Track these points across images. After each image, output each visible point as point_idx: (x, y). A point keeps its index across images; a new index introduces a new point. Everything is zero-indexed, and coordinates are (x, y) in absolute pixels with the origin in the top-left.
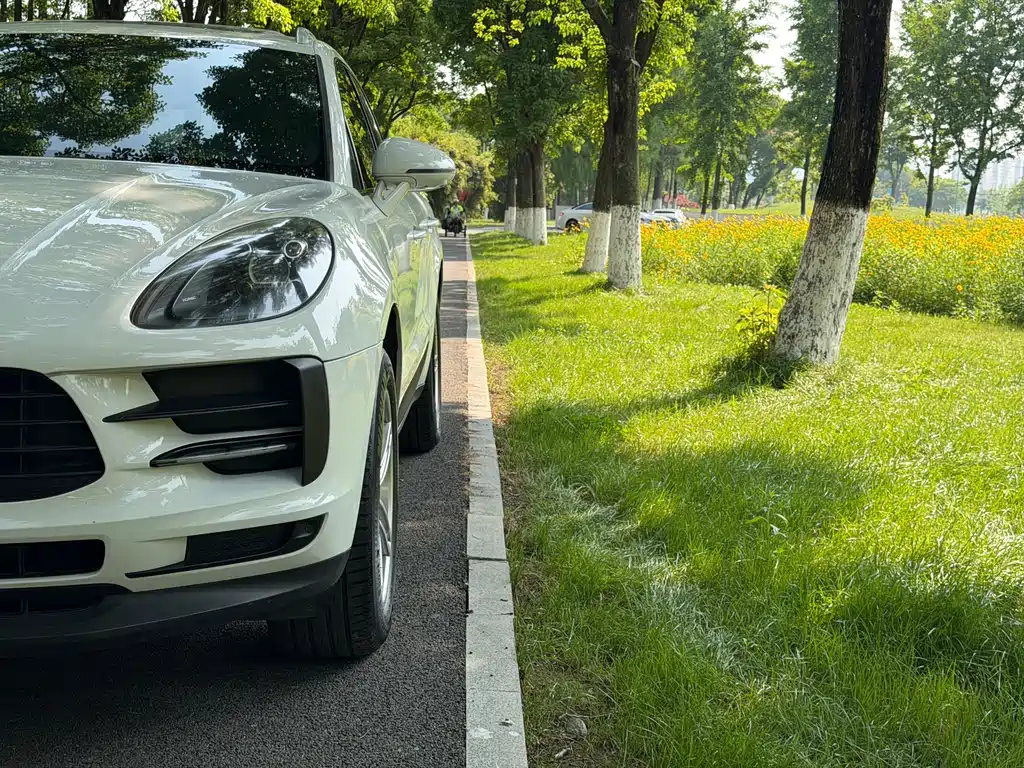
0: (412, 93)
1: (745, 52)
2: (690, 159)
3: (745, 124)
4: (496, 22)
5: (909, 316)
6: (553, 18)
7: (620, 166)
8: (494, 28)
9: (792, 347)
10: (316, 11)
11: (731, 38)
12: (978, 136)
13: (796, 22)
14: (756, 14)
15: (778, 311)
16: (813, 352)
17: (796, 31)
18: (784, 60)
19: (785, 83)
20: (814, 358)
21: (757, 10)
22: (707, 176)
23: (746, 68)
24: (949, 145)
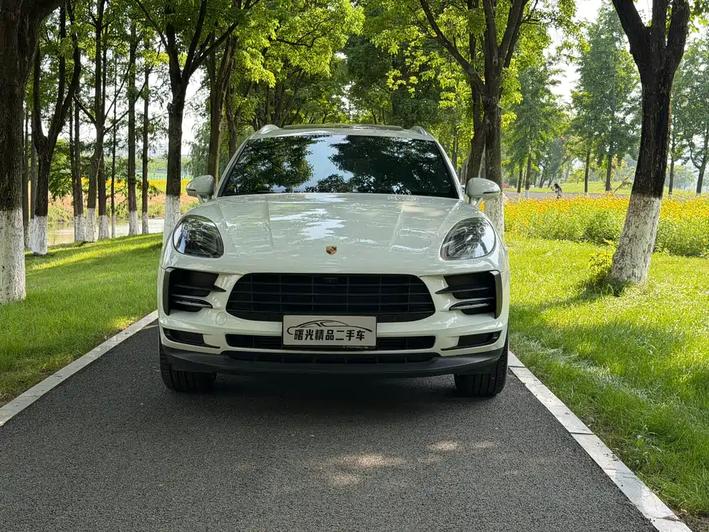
0: (324, 115)
1: (546, 86)
2: (509, 157)
3: (546, 132)
4: (400, 78)
5: (676, 258)
6: (436, 76)
7: (490, 168)
8: (399, 82)
9: (621, 275)
10: (279, 70)
11: (536, 77)
12: (703, 140)
13: (580, 67)
14: (553, 62)
15: (612, 255)
16: (634, 277)
17: (579, 72)
18: (572, 92)
19: (572, 106)
20: (633, 279)
21: (554, 59)
22: (521, 167)
23: (547, 97)
24: (685, 146)
